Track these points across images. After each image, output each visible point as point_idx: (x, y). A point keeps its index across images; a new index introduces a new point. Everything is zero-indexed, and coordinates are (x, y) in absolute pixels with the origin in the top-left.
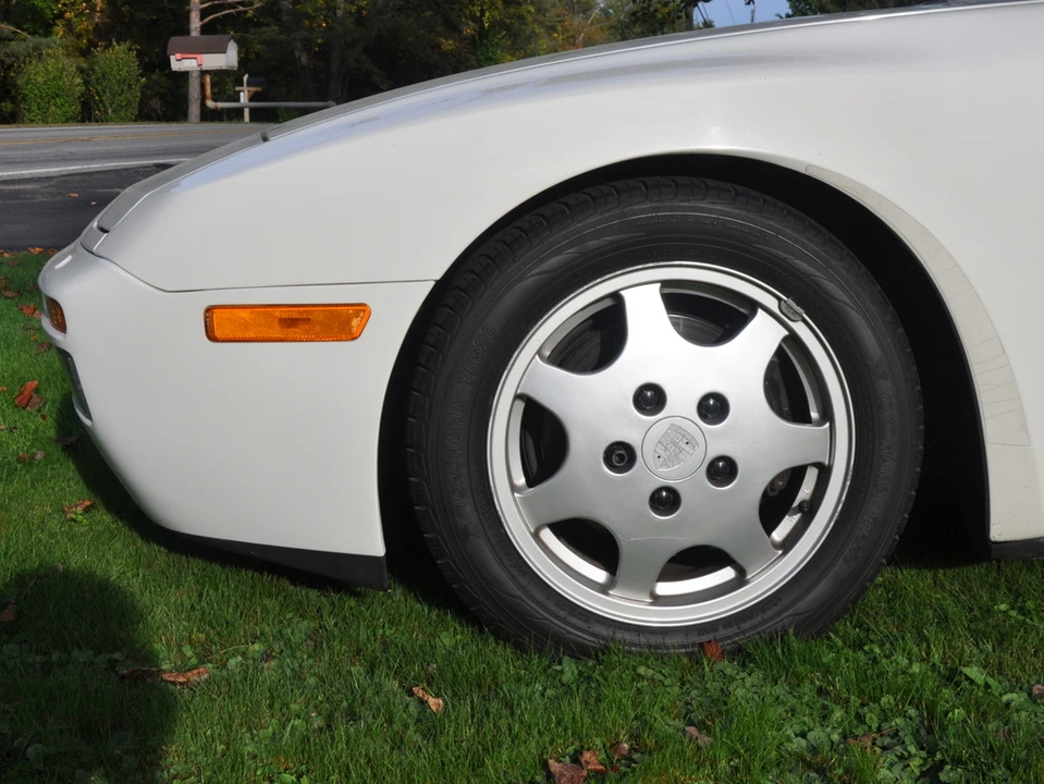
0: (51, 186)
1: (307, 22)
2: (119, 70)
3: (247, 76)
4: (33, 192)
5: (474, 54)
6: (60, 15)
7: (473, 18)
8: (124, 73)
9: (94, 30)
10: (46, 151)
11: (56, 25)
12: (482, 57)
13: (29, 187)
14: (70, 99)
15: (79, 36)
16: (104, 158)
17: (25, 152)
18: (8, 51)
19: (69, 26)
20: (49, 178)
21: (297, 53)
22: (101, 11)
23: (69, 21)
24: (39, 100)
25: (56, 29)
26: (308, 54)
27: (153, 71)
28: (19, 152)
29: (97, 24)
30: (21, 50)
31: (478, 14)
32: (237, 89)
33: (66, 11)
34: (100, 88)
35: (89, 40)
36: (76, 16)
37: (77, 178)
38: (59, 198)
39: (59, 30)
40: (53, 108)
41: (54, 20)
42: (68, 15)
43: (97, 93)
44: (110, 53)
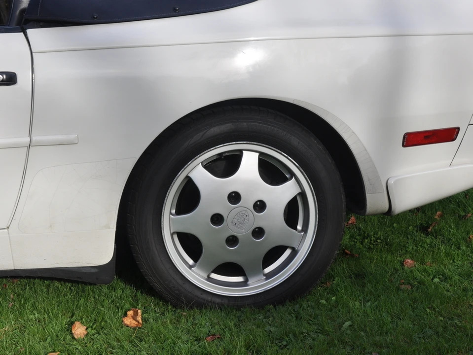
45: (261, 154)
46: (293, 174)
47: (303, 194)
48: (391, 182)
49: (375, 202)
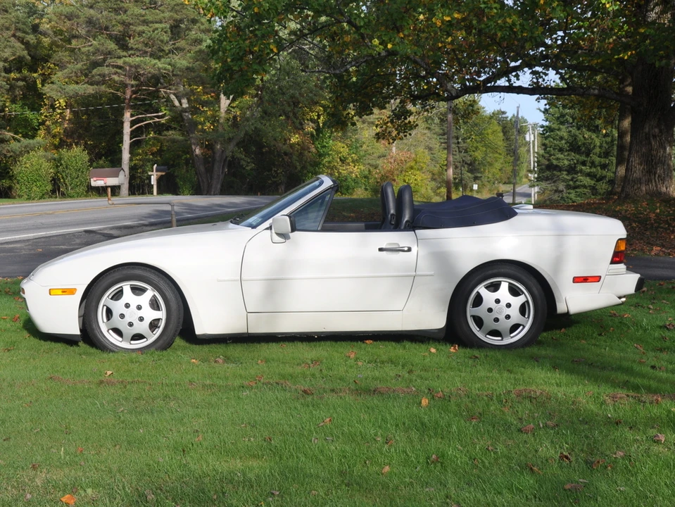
0: (29, 245)
1: (200, 127)
2: (77, 163)
3: (156, 165)
4: (21, 249)
5: (313, 144)
6: (43, 123)
7: (312, 120)
8: (79, 164)
9: (64, 132)
10: (28, 222)
11: (39, 129)
12: (319, 146)
13: (18, 245)
14: (45, 182)
15: (54, 136)
16: (59, 226)
17: (18, 223)
18: (9, 149)
19: (48, 130)
20: (28, 240)
21: (193, 147)
22: (69, 120)
23: (48, 126)
24: (26, 183)
25: (39, 132)
26: (201, 147)
27: (100, 158)
28: (14, 224)
29: (66, 128)
30: (17, 148)
31: (316, 118)
32: (150, 173)
33: (46, 120)
34: (64, 174)
35: (61, 139)
36: (53, 124)
37: (43, 240)
38: (33, 252)
39: (42, 132)
40: (35, 188)
41: (38, 126)
42: (48, 123)
43: (63, 178)
44: (71, 153)
45: (510, 283)
46: (523, 293)
47: (527, 301)
48: (567, 298)
49: (561, 308)
